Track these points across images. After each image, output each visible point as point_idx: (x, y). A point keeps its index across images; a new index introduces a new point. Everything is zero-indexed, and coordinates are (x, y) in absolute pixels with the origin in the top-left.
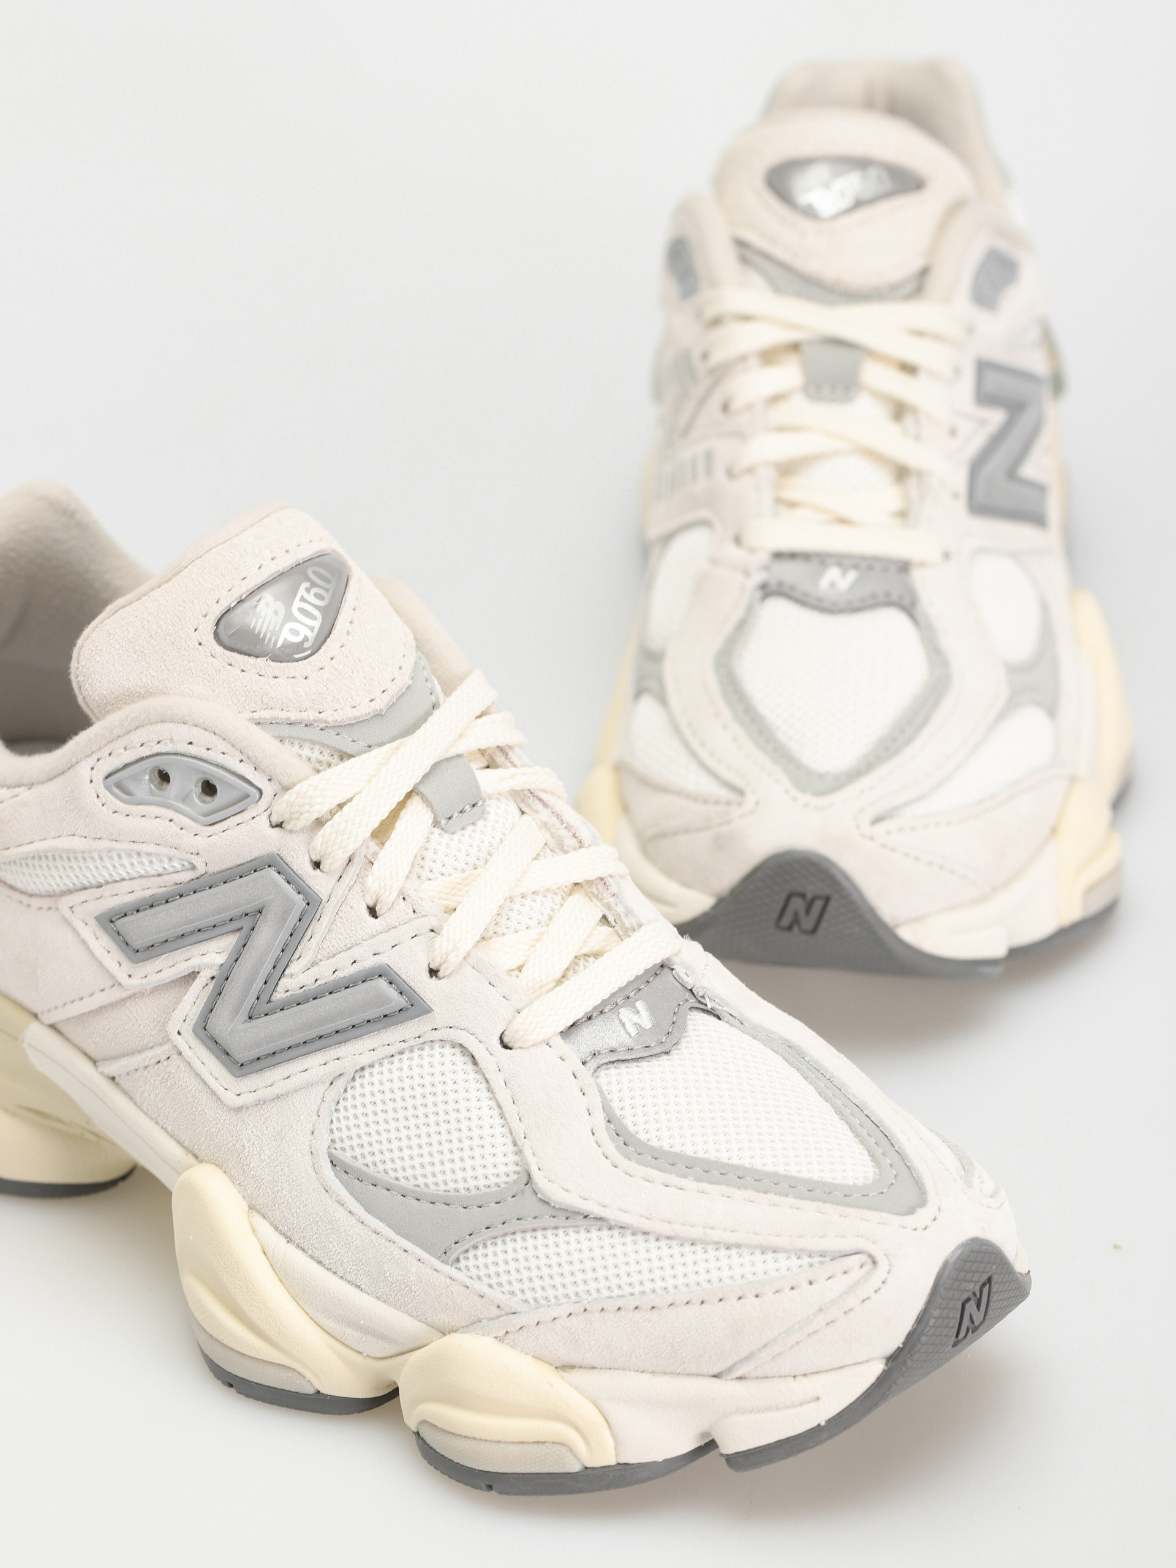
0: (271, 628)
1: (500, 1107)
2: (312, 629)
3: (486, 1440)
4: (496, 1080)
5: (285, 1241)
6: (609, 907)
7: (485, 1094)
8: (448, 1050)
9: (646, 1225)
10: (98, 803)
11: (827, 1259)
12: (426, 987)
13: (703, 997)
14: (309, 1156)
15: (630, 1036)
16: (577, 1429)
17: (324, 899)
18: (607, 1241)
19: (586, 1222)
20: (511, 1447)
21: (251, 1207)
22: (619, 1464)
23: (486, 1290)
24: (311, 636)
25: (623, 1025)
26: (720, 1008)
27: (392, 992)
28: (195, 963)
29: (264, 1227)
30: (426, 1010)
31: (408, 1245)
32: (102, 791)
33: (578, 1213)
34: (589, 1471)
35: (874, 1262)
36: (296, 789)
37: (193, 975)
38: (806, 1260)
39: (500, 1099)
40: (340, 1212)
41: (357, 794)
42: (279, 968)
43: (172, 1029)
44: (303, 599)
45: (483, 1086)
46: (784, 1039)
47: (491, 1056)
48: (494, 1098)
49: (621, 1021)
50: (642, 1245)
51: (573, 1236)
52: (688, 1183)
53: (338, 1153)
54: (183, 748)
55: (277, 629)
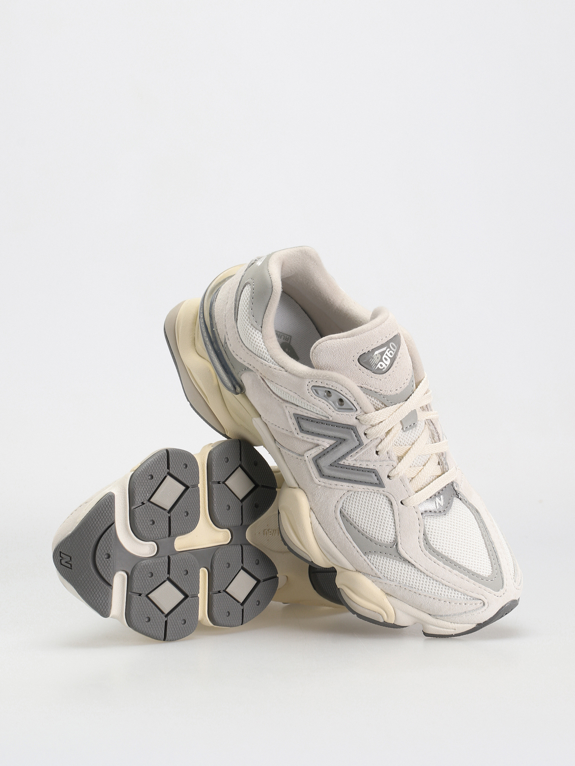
0: (375, 363)
1: (395, 520)
2: (386, 365)
3: (360, 605)
4: (396, 513)
5: (318, 523)
6: (441, 460)
7: (391, 515)
8: (385, 498)
9: (425, 571)
10: (307, 392)
11: (472, 598)
12: (385, 480)
13: (459, 494)
14: (334, 507)
15: (437, 508)
16: (386, 613)
17: (365, 445)
18: (413, 571)
19: (409, 564)
20: (366, 610)
21: (311, 508)
22: (394, 624)
23: (374, 568)
24: (386, 367)
25: (436, 504)
26: (462, 498)
27: (375, 478)
28: (320, 442)
29: (313, 516)
30: (383, 487)
31: (356, 546)
32: (310, 389)
33: (407, 560)
34: (385, 623)
35: (484, 604)
36: (368, 415)
37: (317, 445)
38: (466, 597)
39: (396, 519)
40: (338, 527)
41: (384, 420)
42: (344, 457)
43: (306, 455)
44: (386, 355)
45: (392, 512)
46: (476, 509)
47: (397, 505)
48: (394, 516)
49: (435, 502)
50: (423, 576)
51: (404, 566)
52: (441, 563)
53: (343, 510)
54: (339, 391)
55: (377, 363)
